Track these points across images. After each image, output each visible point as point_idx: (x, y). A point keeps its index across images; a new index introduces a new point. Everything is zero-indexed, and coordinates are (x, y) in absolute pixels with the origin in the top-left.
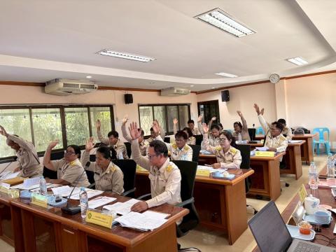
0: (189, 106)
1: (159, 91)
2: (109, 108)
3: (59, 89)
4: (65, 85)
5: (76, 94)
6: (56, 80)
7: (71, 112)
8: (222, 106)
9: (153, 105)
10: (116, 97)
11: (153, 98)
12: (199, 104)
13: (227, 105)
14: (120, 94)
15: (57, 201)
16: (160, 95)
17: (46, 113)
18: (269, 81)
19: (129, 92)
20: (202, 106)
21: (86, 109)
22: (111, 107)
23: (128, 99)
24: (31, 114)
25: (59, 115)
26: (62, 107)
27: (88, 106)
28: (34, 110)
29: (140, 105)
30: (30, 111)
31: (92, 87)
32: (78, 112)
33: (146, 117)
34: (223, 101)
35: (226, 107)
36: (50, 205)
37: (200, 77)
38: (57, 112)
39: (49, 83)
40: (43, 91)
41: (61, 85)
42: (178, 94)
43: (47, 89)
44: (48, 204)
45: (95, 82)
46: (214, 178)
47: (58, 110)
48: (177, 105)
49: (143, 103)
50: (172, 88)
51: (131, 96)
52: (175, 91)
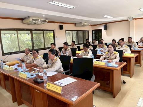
0: (88, 31)
1: (75, 24)
2: (52, 32)
3: (30, 22)
4: (33, 20)
5: (38, 24)
6: (28, 17)
7: (36, 33)
8: (104, 32)
9: (72, 31)
10: (55, 27)
11: (72, 27)
12: (93, 31)
13: (106, 31)
14: (57, 25)
15: (31, 76)
16: (75, 26)
17: (24, 33)
18: (127, 20)
19: (62, 24)
20: (94, 32)
21: (42, 32)
22: (53, 31)
23: (61, 28)
24: (17, 33)
25: (30, 34)
26: (31, 30)
27: (43, 30)
28: (19, 32)
29: (66, 31)
30: (17, 32)
31: (45, 21)
32: (39, 33)
33: (69, 36)
34: (104, 29)
35: (105, 32)
36: (28, 78)
37: (95, 18)
38: (29, 33)
39: (25, 18)
40: (23, 23)
41: (31, 19)
42: (84, 26)
43: (25, 21)
44: (27, 77)
45: (46, 19)
46: (107, 66)
47: (29, 32)
48: (83, 31)
49: (68, 30)
50: (81, 23)
51: (62, 26)
52: (83, 24)
